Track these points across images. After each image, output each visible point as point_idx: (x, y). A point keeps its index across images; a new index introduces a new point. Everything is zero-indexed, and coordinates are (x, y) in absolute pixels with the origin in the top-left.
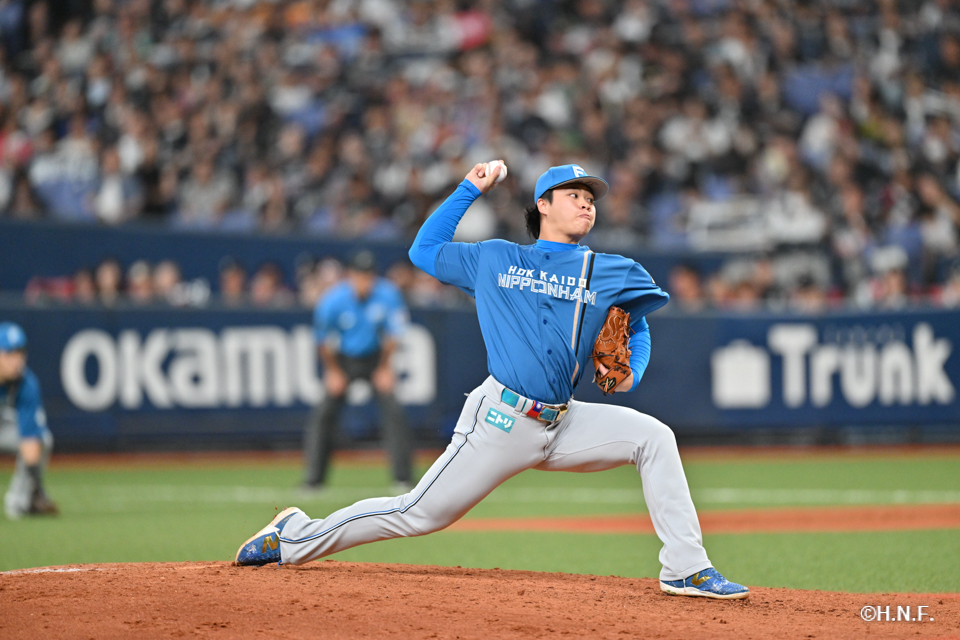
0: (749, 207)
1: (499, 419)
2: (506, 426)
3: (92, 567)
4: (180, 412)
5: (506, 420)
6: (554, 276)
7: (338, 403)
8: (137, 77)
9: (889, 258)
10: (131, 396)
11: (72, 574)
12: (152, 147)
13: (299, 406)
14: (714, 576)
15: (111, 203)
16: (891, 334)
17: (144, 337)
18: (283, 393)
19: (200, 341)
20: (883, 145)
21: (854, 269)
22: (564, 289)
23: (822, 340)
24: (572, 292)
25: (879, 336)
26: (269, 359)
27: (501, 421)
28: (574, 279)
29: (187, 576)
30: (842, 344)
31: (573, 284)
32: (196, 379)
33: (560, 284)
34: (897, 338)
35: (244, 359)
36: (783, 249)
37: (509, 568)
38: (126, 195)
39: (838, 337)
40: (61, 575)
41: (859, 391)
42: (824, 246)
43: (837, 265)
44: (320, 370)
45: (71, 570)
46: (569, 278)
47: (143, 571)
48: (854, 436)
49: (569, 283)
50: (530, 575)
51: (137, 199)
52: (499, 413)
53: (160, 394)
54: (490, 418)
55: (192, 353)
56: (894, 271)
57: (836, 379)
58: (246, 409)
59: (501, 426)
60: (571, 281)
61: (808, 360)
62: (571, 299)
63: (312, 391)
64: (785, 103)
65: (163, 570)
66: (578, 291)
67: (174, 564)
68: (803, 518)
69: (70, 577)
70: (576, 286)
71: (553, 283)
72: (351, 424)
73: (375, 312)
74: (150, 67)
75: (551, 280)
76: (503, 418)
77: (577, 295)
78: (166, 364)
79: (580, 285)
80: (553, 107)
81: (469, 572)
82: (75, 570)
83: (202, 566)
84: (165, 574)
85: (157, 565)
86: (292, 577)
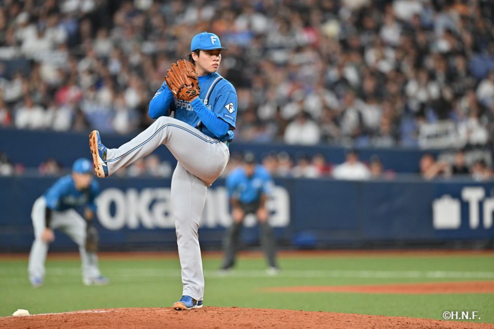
0: (449, 126)
3: (113, 310)
4: (159, 231)
7: (239, 227)
8: (135, 59)
10: (133, 222)
12: (145, 95)
13: (219, 228)
15: (121, 123)
17: (140, 191)
18: (211, 221)
19: (167, 194)
23: (488, 195)
29: (161, 315)
32: (166, 214)
36: (469, 147)
38: (130, 119)
40: (96, 314)
42: (489, 146)
45: (101, 312)
47: (138, 312)
51: (136, 120)
53: (148, 221)
55: (164, 200)
61: (481, 205)
63: (226, 220)
64: (469, 72)
65: (149, 311)
67: (154, 309)
69: (101, 315)
72: (246, 237)
73: (256, 183)
74: (143, 54)
78: (151, 206)
80: (351, 74)
81: (306, 313)
82: (104, 311)
83: (169, 310)
84: (150, 314)
85: (146, 309)
86: (215, 315)
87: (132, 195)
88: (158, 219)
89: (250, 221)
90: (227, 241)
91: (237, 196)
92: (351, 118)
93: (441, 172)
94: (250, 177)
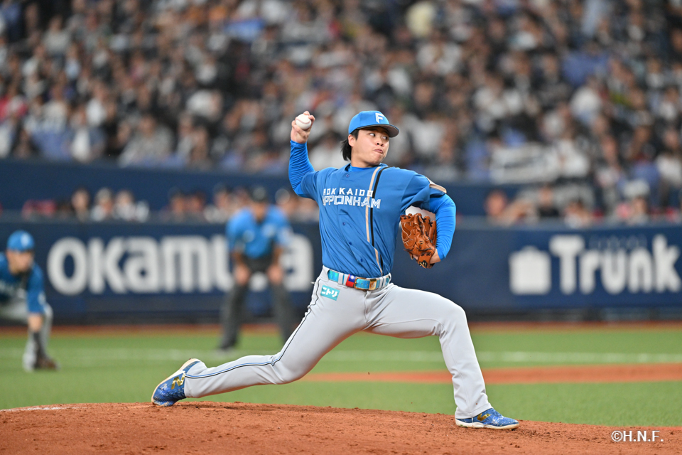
0: (534, 151)
1: (328, 292)
2: (333, 296)
3: (69, 406)
4: (132, 296)
5: (333, 291)
6: (350, 190)
7: (243, 291)
8: (101, 58)
9: (637, 188)
10: (97, 285)
11: (55, 411)
12: (112, 109)
13: (216, 292)
14: (493, 413)
15: (81, 147)
16: (637, 243)
17: (106, 243)
18: (205, 283)
19: (145, 246)
20: (631, 109)
21: (611, 197)
22: (357, 199)
23: (588, 247)
24: (362, 201)
25: (629, 244)
26: (195, 259)
27: (330, 293)
28: (364, 191)
29: (136, 413)
30: (602, 249)
31: (363, 195)
32: (143, 273)
33: (354, 195)
34: (641, 245)
35: (177, 258)
36: (561, 181)
37: (365, 408)
38: (92, 142)
39: (599, 244)
40: (47, 412)
41: (614, 282)
42: (590, 179)
43: (599, 192)
44: (231, 266)
45: (54, 408)
46: (361, 191)
47: (105, 409)
48: (610, 315)
49: (360, 195)
50: (380, 412)
51: (101, 144)
52: (327, 287)
53: (118, 283)
54: (323, 293)
55: (140, 254)
56: (639, 197)
57: (598, 274)
58: (178, 294)
59: (330, 296)
60: (362, 193)
61: (577, 260)
62: (362, 205)
63: (225, 281)
64: (562, 77)
65: (120, 408)
66: (367, 200)
67: (126, 404)
68: (574, 373)
69: (53, 413)
70: (365, 196)
71: (349, 195)
72: (253, 305)
73: (268, 231)
74: (111, 52)
75: (348, 193)
76: (331, 291)
77: (366, 203)
78: (122, 262)
79: (368, 195)
80: (399, 80)
81: (336, 411)
82: (57, 408)
83: (147, 406)
84: (121, 412)
85: (115, 405)
86: (211, 414)
87: (96, 247)
88: (131, 280)
89: (258, 282)
90: (226, 310)
91: (240, 248)
93: (522, 216)
94: (260, 222)
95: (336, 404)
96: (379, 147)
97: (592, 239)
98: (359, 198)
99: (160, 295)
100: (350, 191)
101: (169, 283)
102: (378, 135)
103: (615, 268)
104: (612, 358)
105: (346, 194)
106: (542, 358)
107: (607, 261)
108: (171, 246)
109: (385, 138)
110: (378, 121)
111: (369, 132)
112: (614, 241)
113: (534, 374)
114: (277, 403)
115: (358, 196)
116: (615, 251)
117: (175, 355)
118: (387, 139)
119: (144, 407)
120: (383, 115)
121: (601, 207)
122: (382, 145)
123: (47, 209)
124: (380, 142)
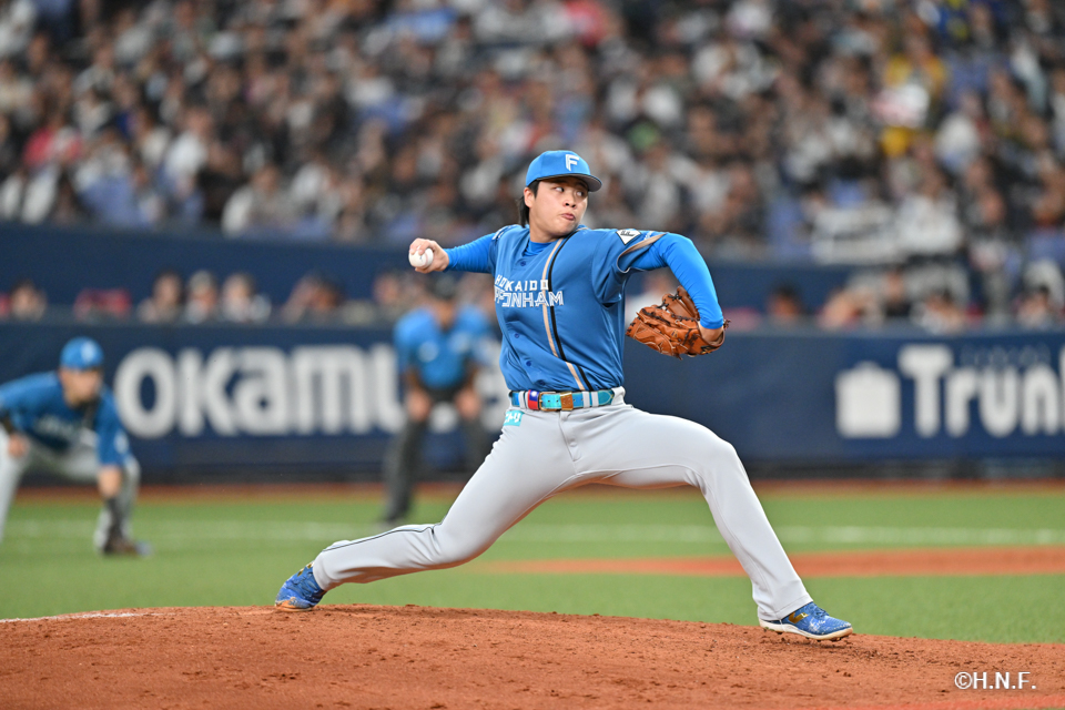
0: (879, 214)
3: (148, 611)
4: (245, 439)
7: (419, 430)
8: (196, 69)
10: (191, 422)
11: (125, 619)
13: (377, 434)
14: (812, 612)
16: (1035, 357)
17: (206, 355)
18: (360, 419)
19: (267, 361)
21: (994, 285)
22: (528, 296)
23: (958, 363)
24: (535, 298)
25: (1022, 358)
26: (345, 382)
28: (536, 282)
29: (252, 622)
30: (980, 367)
32: (263, 404)
33: (524, 291)
34: (1041, 361)
35: (317, 381)
36: (915, 261)
37: (610, 614)
39: (976, 360)
40: (113, 621)
41: (999, 419)
42: (961, 257)
43: (977, 280)
45: (124, 615)
46: (532, 282)
47: (203, 616)
48: (993, 469)
49: (531, 289)
50: (634, 622)
53: (224, 419)
55: (259, 374)
57: (974, 406)
58: (318, 437)
60: (534, 286)
61: (942, 384)
62: (537, 305)
63: (391, 416)
65: (226, 615)
67: (237, 608)
68: (937, 560)
69: (122, 622)
70: (539, 290)
71: (518, 292)
72: (435, 454)
73: (460, 343)
77: (541, 300)
78: (231, 386)
80: (663, 104)
81: (565, 619)
82: (129, 615)
83: (269, 612)
84: (229, 620)
85: (220, 610)
86: (370, 624)
87: (190, 362)
88: (243, 415)
89: (444, 418)
90: (393, 461)
92: (661, 197)
93: (859, 313)
94: (447, 330)
95: (565, 608)
96: (569, 209)
97: (965, 351)
98: (531, 294)
99: (290, 439)
100: (519, 287)
101: (304, 419)
102: (569, 191)
103: (1000, 397)
104: (996, 537)
105: (514, 291)
106: (887, 536)
107: (989, 386)
108: (307, 361)
109: (579, 194)
110: (568, 167)
111: (553, 185)
112: (998, 353)
113: (874, 561)
114: (474, 607)
115: (528, 292)
116: (1000, 370)
117: (313, 531)
118: (583, 195)
119: (265, 612)
120: (577, 158)
121: (979, 301)
122: (573, 206)
123: (115, 305)
124: (571, 202)
